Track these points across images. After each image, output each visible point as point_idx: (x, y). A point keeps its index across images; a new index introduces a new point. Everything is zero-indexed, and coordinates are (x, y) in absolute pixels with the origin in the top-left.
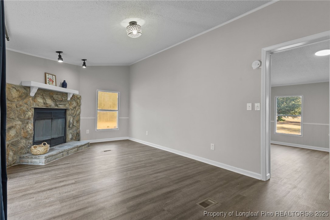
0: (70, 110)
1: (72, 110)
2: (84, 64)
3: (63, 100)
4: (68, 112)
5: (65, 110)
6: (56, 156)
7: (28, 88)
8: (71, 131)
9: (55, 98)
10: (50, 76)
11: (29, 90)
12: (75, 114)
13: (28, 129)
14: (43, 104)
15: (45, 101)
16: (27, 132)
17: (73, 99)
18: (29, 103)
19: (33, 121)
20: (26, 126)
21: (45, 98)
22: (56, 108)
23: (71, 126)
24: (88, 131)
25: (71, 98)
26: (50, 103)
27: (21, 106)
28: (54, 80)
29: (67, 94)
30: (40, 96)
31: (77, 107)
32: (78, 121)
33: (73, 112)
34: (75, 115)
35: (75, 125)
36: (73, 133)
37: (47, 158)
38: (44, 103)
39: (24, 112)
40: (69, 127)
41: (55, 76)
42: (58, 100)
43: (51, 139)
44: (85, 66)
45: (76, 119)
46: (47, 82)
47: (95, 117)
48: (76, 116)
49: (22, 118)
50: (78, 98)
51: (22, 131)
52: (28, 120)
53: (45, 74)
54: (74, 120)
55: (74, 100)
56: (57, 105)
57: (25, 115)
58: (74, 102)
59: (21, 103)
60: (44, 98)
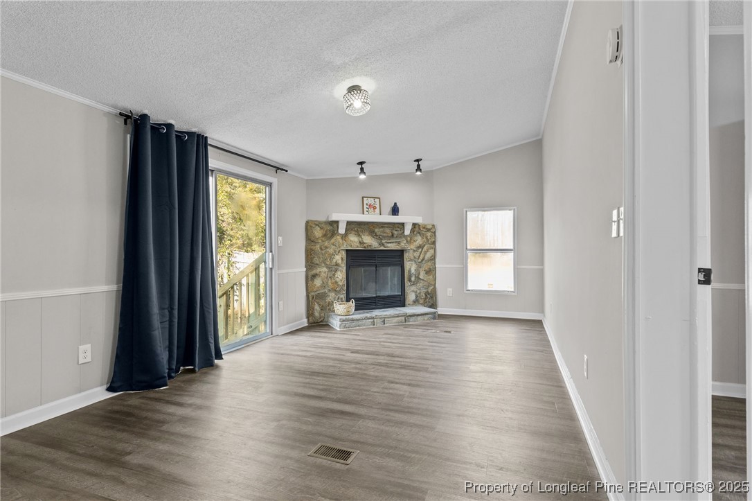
0: (411, 251)
1: (414, 251)
2: (419, 168)
3: (395, 236)
4: (406, 256)
5: (401, 253)
6: (360, 323)
7: (335, 223)
8: (413, 288)
9: (378, 233)
10: (371, 201)
11: (335, 226)
12: (421, 258)
13: (337, 280)
14: (358, 244)
15: (360, 239)
16: (336, 282)
17: (415, 233)
18: (337, 243)
19: (345, 268)
20: (334, 275)
21: (361, 234)
22: (382, 248)
23: (413, 279)
24: (450, 291)
25: (412, 231)
26: (370, 242)
27: (326, 248)
28: (378, 206)
29: (403, 224)
30: (353, 232)
31: (426, 246)
32: (431, 271)
33: (416, 254)
34: (422, 260)
35: (421, 277)
36: (418, 292)
37: (344, 321)
38: (360, 242)
39: (331, 256)
40: (410, 280)
41: (379, 198)
42: (383, 236)
43: (377, 297)
44: (420, 170)
45: (426, 266)
46: (365, 210)
47: (463, 264)
48: (424, 262)
49: (328, 263)
50: (429, 230)
51: (330, 281)
52: (336, 267)
53: (363, 198)
54: (421, 269)
55: (419, 233)
56: (383, 245)
57: (331, 259)
58: (420, 237)
59: (326, 244)
60: (359, 235)
